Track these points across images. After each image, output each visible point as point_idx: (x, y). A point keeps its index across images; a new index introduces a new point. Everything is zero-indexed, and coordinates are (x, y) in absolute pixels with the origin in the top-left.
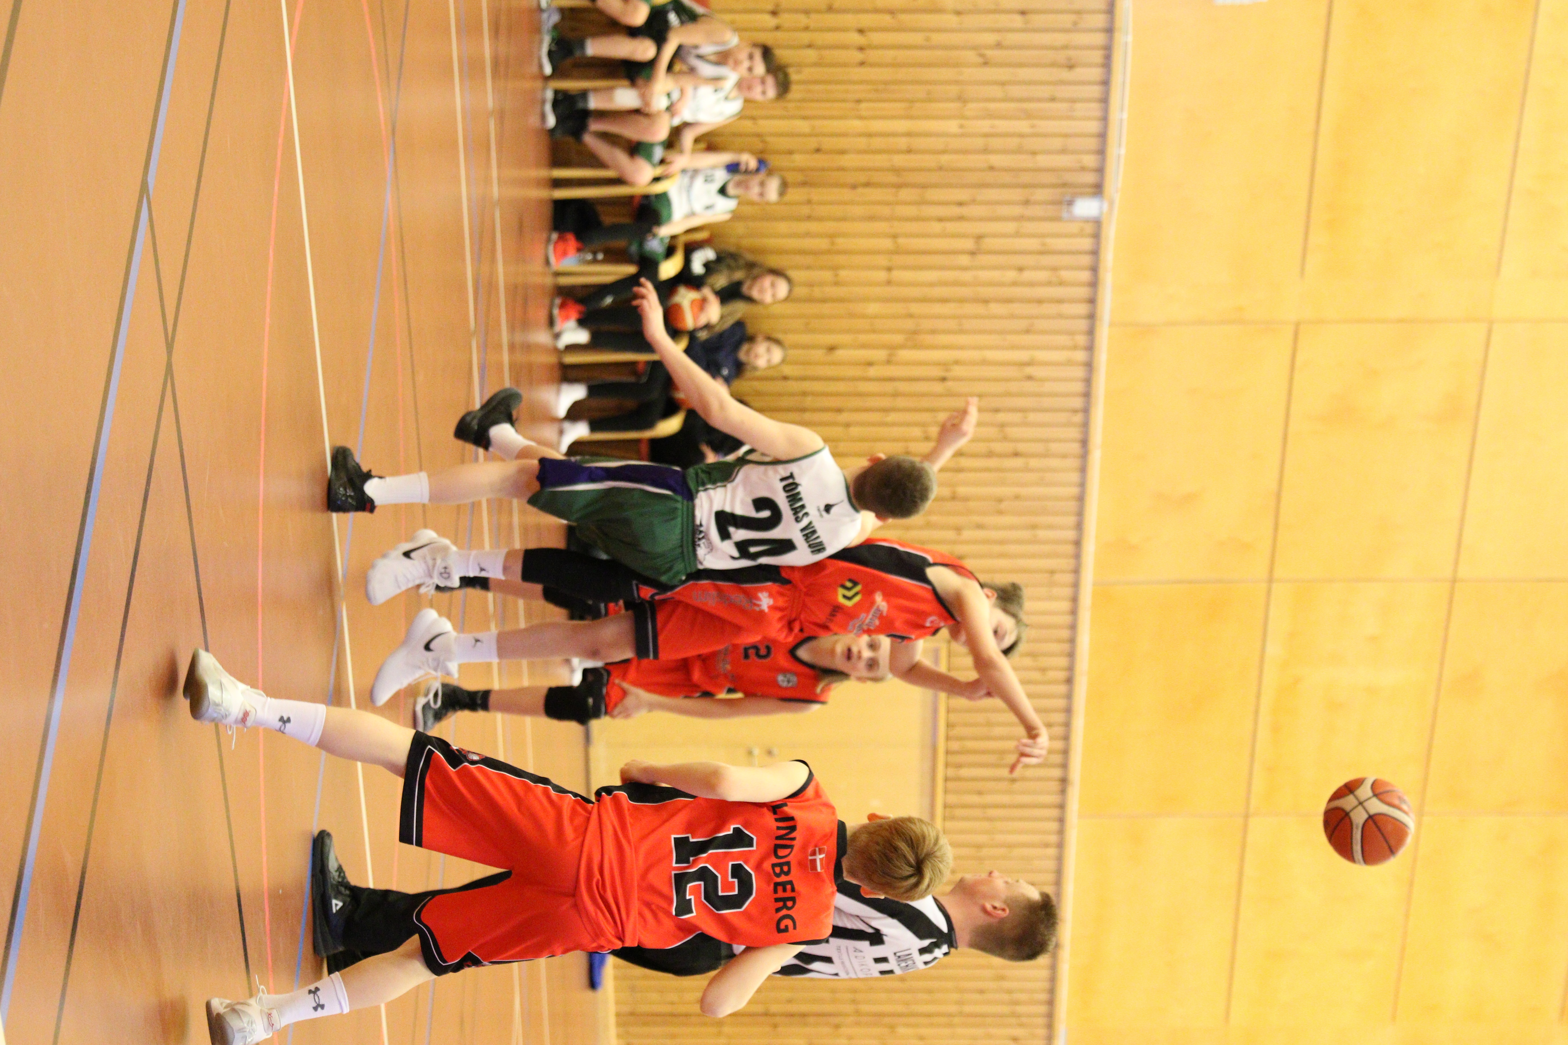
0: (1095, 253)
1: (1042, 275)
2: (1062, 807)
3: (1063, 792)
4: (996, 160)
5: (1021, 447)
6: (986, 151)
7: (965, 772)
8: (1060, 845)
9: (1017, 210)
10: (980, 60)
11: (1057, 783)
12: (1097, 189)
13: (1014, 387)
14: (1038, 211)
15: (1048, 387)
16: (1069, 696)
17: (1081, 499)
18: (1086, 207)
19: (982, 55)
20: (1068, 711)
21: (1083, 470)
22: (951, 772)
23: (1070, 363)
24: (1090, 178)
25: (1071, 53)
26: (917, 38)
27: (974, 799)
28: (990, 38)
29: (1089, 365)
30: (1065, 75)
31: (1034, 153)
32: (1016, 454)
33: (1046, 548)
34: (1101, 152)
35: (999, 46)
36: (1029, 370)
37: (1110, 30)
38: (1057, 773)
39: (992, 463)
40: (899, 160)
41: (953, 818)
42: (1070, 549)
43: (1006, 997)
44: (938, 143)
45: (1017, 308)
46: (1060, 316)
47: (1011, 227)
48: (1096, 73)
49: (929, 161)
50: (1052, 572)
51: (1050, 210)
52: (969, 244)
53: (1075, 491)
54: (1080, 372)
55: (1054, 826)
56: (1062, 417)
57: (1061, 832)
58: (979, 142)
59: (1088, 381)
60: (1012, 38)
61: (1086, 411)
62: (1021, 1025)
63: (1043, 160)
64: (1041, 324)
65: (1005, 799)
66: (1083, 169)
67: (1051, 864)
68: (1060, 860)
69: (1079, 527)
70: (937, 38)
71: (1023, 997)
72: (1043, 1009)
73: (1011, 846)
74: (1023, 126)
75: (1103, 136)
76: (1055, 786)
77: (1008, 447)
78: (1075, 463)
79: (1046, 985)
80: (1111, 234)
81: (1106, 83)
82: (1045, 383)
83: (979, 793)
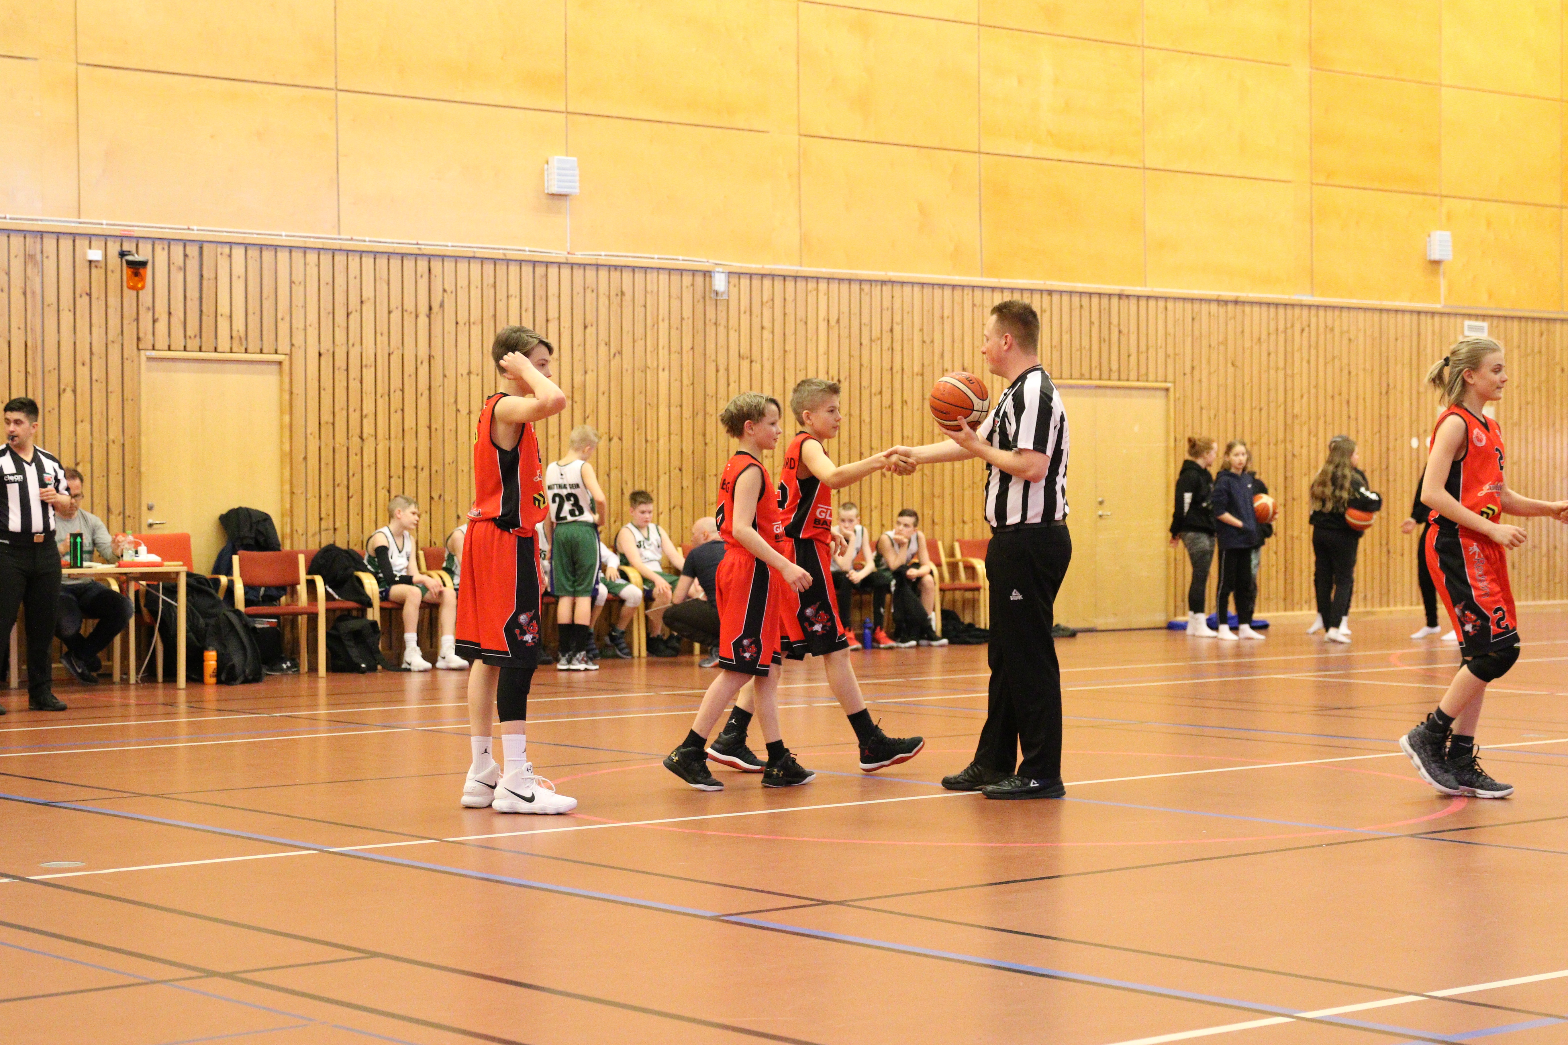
0: (751, 276)
1: (767, 313)
2: (1138, 297)
3: (1128, 296)
4: (687, 346)
5: (886, 327)
6: (681, 353)
7: (1115, 367)
8: (1166, 299)
9: (722, 330)
10: (618, 356)
11: (1121, 302)
12: (707, 274)
13: (844, 332)
14: (722, 316)
15: (845, 309)
16: (1061, 292)
17: (922, 284)
18: (720, 282)
19: (615, 355)
20: (1071, 293)
21: (903, 283)
22: (1115, 375)
23: (828, 294)
24: (699, 279)
25: (613, 293)
26: (603, 400)
27: (1133, 358)
28: (603, 349)
29: (829, 279)
30: (628, 297)
31: (682, 319)
32: (892, 330)
33: (957, 309)
34: (681, 271)
35: (608, 344)
36: (833, 322)
37: (598, 266)
38: (1115, 301)
39: (897, 347)
40: (687, 413)
41: (1147, 374)
42: (958, 293)
43: (1273, 337)
44: (675, 385)
45: (790, 330)
46: (795, 300)
47: (733, 335)
48: (627, 276)
49: (688, 392)
50: (974, 305)
51: (722, 307)
52: (745, 364)
53: (917, 289)
54: (834, 286)
55: (1152, 303)
56: (866, 299)
57: (1157, 298)
58: (675, 357)
59: (840, 280)
60: (603, 335)
61: (861, 281)
62: (1293, 326)
63: (687, 313)
64: (801, 314)
65: (1133, 338)
66: (693, 285)
67: (1179, 305)
68: (1175, 299)
69: (942, 286)
70: (603, 387)
71: (1272, 325)
72: (1281, 311)
73: (1166, 333)
74: (663, 326)
75: (670, 271)
76: (1124, 302)
77: (886, 336)
78: (897, 289)
79: (1264, 308)
80: (737, 265)
81: (633, 269)
82: (841, 310)
83: (1129, 356)
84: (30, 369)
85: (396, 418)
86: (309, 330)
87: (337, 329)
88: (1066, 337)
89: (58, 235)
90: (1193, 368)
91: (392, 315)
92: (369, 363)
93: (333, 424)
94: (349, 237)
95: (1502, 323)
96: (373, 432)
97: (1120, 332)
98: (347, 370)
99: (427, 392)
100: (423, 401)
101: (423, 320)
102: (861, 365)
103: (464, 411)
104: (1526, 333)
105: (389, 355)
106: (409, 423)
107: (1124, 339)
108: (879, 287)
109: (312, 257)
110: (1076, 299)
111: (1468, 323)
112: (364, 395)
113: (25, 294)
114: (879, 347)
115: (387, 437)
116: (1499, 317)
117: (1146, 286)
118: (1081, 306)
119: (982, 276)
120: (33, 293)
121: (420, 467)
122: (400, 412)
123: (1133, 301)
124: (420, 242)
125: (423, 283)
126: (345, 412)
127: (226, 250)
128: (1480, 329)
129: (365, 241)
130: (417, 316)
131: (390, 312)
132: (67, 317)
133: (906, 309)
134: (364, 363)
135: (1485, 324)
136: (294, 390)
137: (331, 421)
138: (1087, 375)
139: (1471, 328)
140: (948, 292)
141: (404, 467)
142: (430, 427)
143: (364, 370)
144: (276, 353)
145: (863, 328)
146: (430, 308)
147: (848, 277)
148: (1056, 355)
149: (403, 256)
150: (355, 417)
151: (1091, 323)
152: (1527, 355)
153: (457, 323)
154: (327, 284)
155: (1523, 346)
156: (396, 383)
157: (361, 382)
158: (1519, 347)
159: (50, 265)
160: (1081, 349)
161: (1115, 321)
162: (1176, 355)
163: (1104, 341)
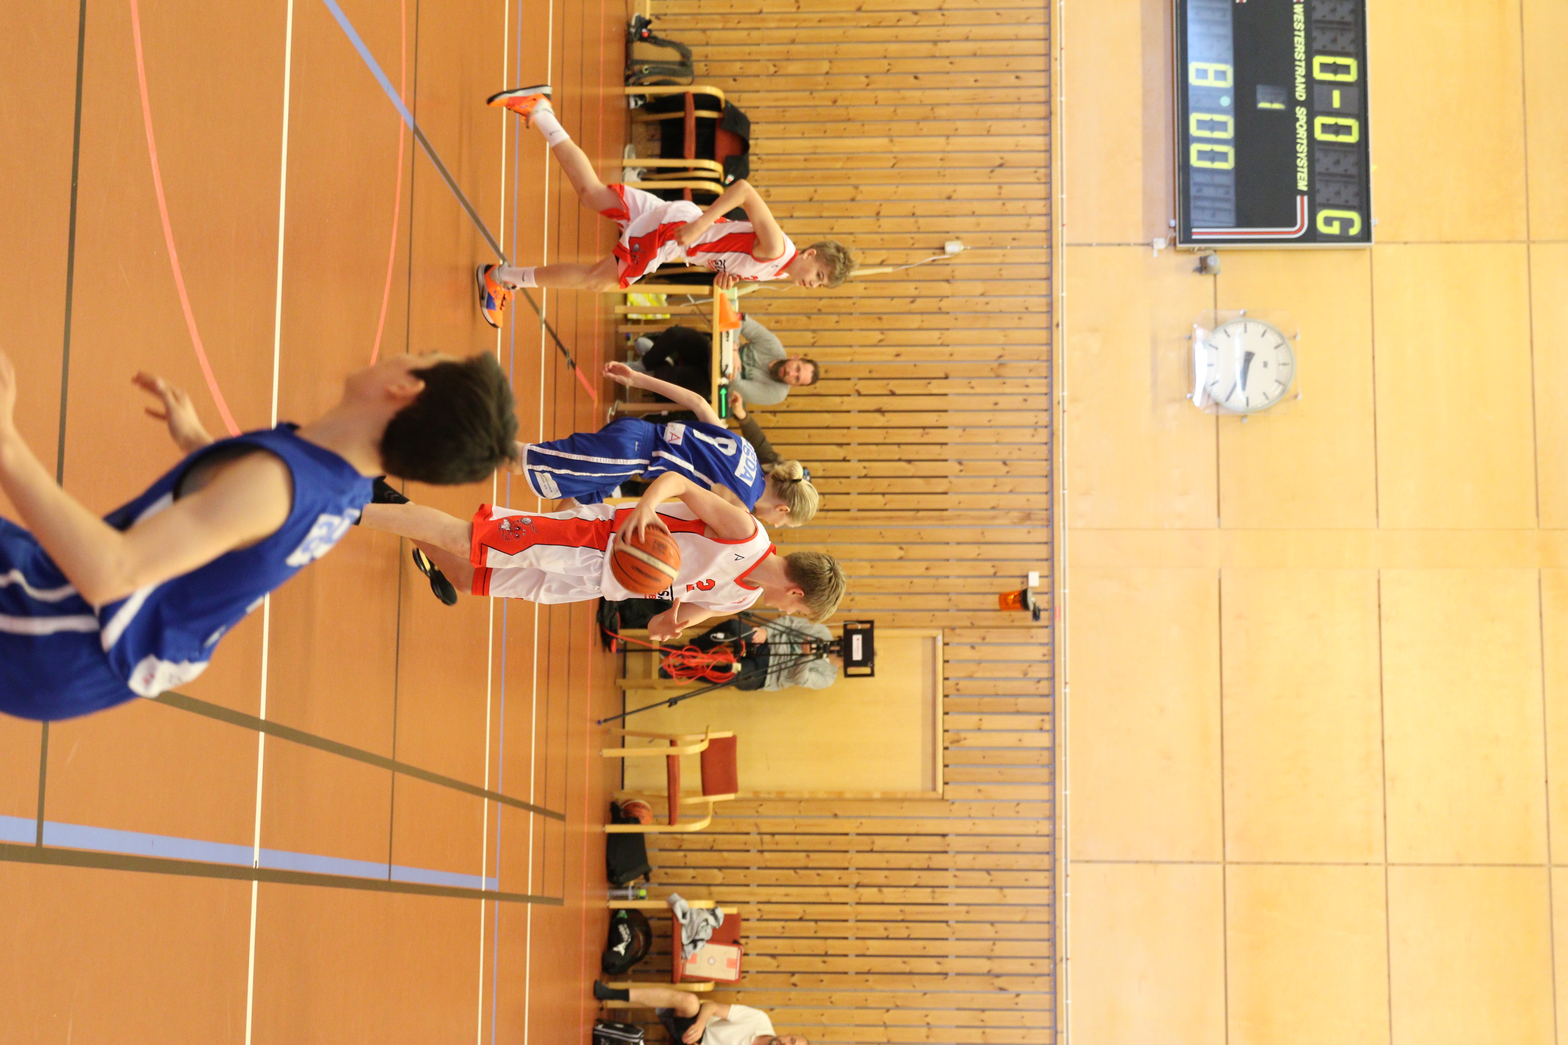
84: (921, 514)
85: (879, 929)
86: (969, 823)
87: (971, 856)
89: (1050, 543)
91: (988, 926)
92: (937, 895)
93: (872, 851)
94: (1069, 873)
96: (863, 900)
98: (929, 869)
99: (907, 970)
100: (897, 965)
101: (984, 965)
103: (888, 1017)
105: (947, 922)
106: (874, 946)
109: (1044, 827)
112: (902, 889)
113: (993, 508)
115: (859, 918)
120: (994, 518)
121: (825, 959)
122: (884, 934)
124: (1069, 962)
125: (1024, 966)
126: (884, 865)
127: (1047, 726)
129: (1066, 892)
130: (989, 958)
131: (992, 923)
132: (972, 551)
134: (937, 890)
136: (906, 804)
137: (875, 849)
141: (826, 938)
142: (868, 973)
143: (929, 890)
144: (946, 783)
146: (998, 976)
149: (1052, 941)
150: (879, 877)
153: (983, 1010)
154: (1018, 845)
156: (918, 930)
157: (916, 886)
159: (1020, 534)
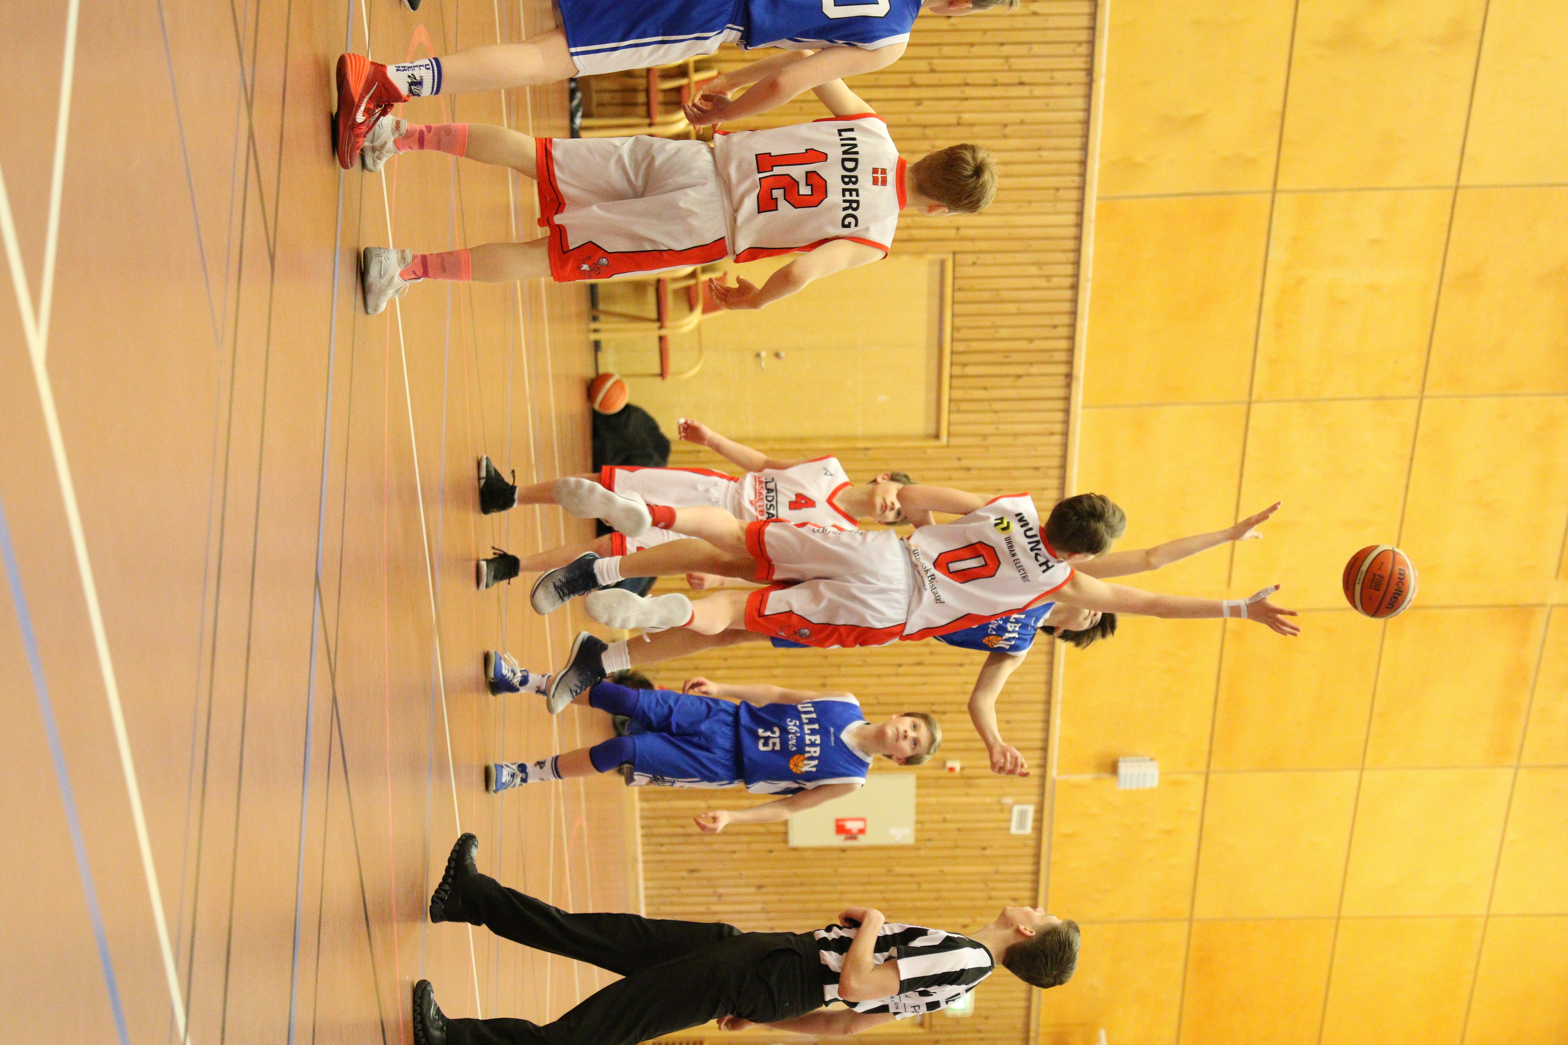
2: (1067, 399)
3: (1069, 386)
5: (1026, 77)
7: (969, 370)
8: (1066, 434)
11: (1062, 377)
13: (1019, 23)
16: (1075, 301)
17: (1087, 122)
20: (1074, 313)
21: (1089, 97)
22: (957, 370)
27: (982, 394)
32: (1022, 84)
33: (1052, 168)
38: (1063, 369)
39: (998, 92)
41: (959, 411)
42: (1075, 168)
50: (1057, 189)
53: (1081, 115)
55: (1060, 416)
56: (1067, 49)
57: (1066, 422)
61: (1092, 43)
65: (1011, 393)
67: (1057, 451)
68: (1065, 446)
69: (1085, 148)
73: (1016, 435)
76: (1061, 381)
77: (1014, 77)
78: (1081, 90)
82: (1051, 18)
83: (985, 388)
88: (1012, 308)
90: (968, 469)
95: (1031, 851)
97: (1019, 376)
102: (972, 45)
104: (1016, 881)
107: (1008, 381)
108: (1084, 66)
110: (1066, 320)
111: (1031, 809)
114: (1000, 68)
116: (1039, 847)
117: (1083, 407)
118: (1055, 327)
119: (1098, 199)
123: (1062, 392)
128: (1021, 824)
133: (1052, 102)
135: (1028, 830)
138: (957, 335)
139: (1023, 814)
140: (1076, 155)
145: (1027, 47)
147: (1098, 26)
148: (986, 296)
151: (1031, 340)
152: (985, 882)
155: (999, 877)
158: (997, 873)
160: (995, 327)
161: (1034, 370)
162: (987, 447)
163: (1007, 357)
